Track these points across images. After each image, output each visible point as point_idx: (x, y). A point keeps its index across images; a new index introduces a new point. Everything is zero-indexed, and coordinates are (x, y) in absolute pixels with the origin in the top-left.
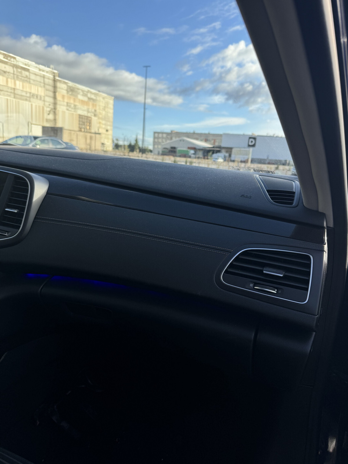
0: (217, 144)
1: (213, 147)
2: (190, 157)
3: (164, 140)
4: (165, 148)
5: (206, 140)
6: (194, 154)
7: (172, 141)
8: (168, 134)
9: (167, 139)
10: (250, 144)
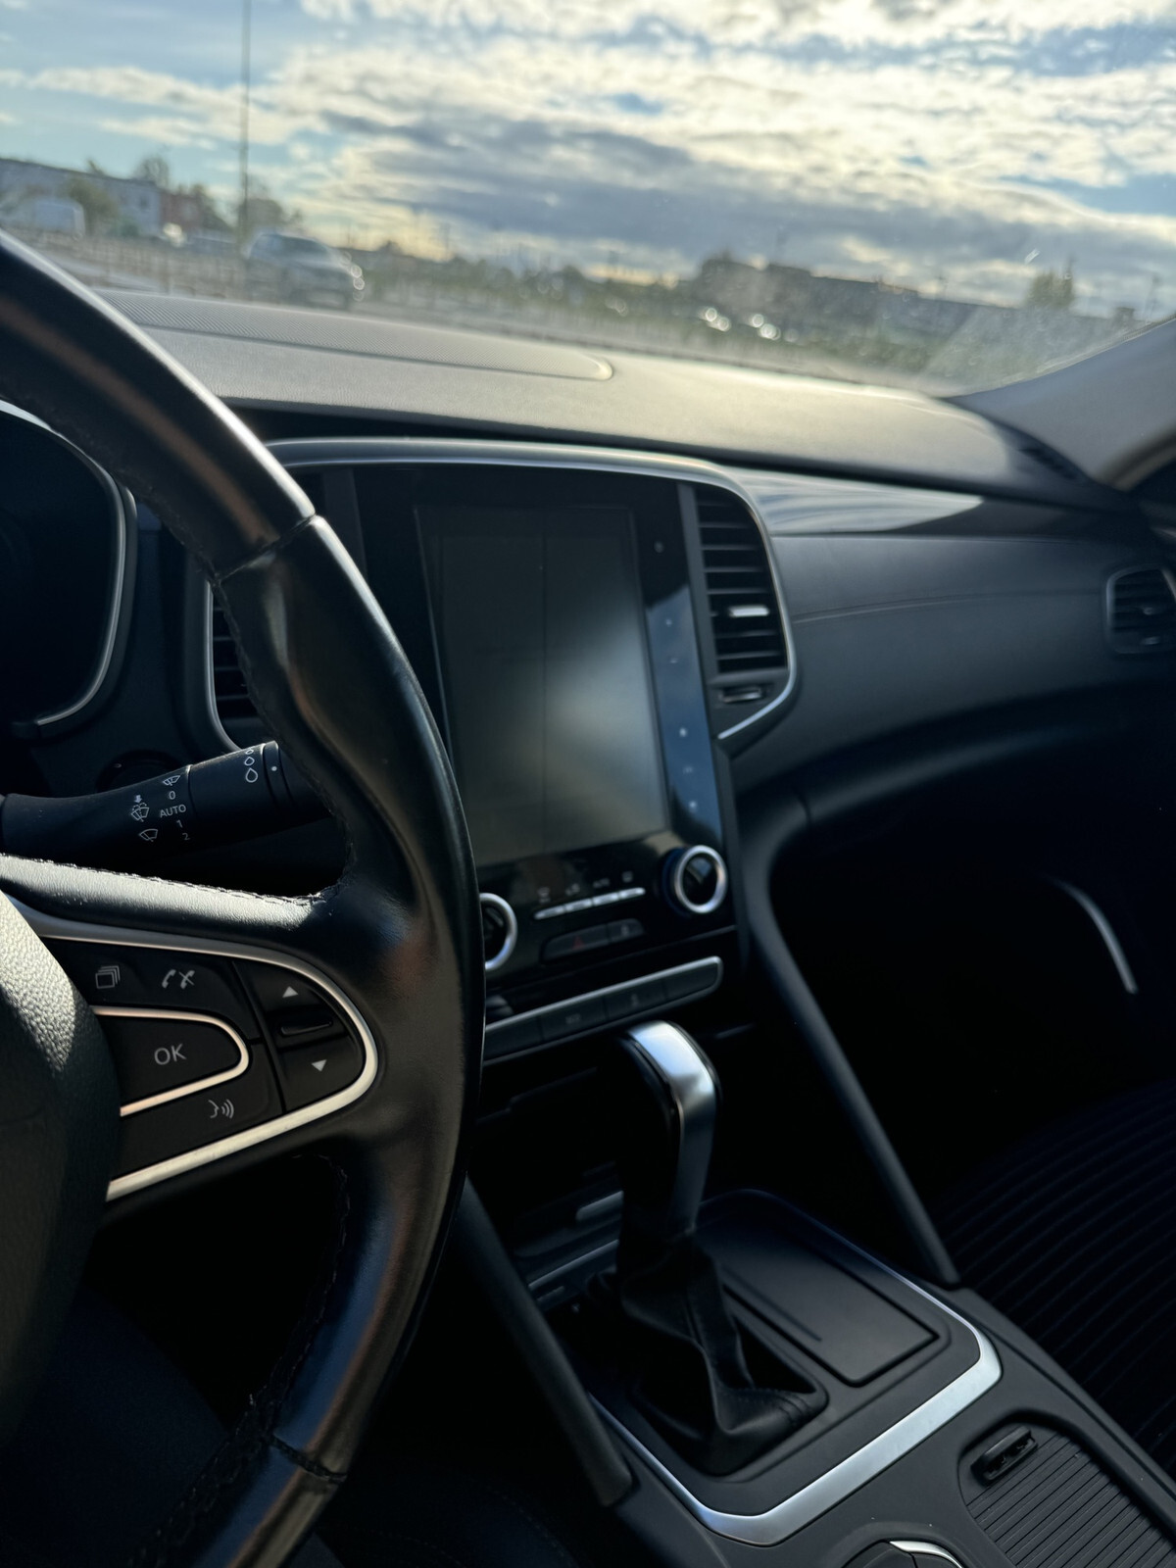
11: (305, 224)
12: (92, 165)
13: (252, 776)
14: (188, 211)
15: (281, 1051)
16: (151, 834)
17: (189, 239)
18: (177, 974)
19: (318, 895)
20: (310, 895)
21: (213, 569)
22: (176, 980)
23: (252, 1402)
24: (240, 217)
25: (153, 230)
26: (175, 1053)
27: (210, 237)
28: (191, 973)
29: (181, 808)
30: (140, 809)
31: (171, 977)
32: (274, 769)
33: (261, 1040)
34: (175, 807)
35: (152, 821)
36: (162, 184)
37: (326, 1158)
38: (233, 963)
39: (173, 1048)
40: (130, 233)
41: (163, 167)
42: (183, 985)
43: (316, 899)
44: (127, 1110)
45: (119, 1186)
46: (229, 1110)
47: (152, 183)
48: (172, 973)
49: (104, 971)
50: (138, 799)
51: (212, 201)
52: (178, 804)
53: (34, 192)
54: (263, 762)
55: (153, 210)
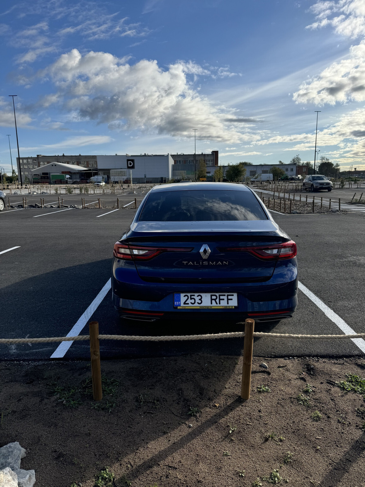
2: (66, 183)
4: (35, 175)
6: (71, 178)
10: (129, 166)
14: (304, 170)
36: (298, 164)
47: (295, 164)
51: (312, 165)
55: (295, 172)
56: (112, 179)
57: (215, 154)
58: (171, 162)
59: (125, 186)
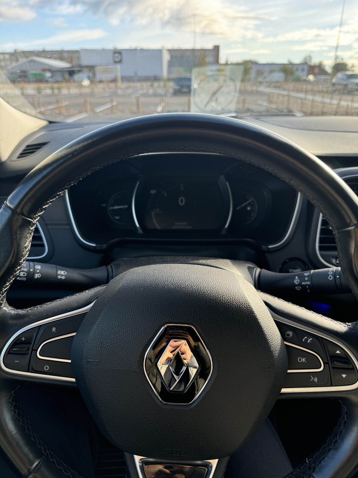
0: (75, 63)
1: (72, 67)
2: (47, 82)
3: (8, 63)
4: (12, 73)
5: (61, 59)
6: (52, 77)
7: (19, 63)
8: (11, 54)
9: (11, 60)
10: (117, 60)
11: (354, 69)
12: (289, 61)
13: (331, 278)
14: (316, 70)
15: (333, 368)
16: (299, 288)
17: (316, 78)
18: (307, 338)
19: (350, 324)
20: (347, 323)
21: (335, 228)
22: (307, 340)
23: (307, 461)
24: (333, 70)
25: (304, 78)
26: (304, 360)
27: (323, 77)
28: (311, 339)
29: (309, 283)
30: (297, 281)
31: (305, 339)
32: (338, 277)
33: (328, 363)
34: (307, 282)
35: (300, 284)
36: (309, 63)
37: (341, 402)
38: (323, 339)
39: (303, 358)
40: (298, 80)
41: (310, 57)
42: (308, 342)
43: (349, 325)
44: (289, 371)
45: (284, 390)
46: (316, 380)
47: (307, 63)
48: (306, 338)
49: (288, 332)
50: (297, 278)
51: (324, 66)
52: (308, 282)
53: (272, 71)
54: (335, 274)
55: (305, 73)
56: (99, 77)
57: (217, 49)
58: (166, 57)
59: (112, 85)
